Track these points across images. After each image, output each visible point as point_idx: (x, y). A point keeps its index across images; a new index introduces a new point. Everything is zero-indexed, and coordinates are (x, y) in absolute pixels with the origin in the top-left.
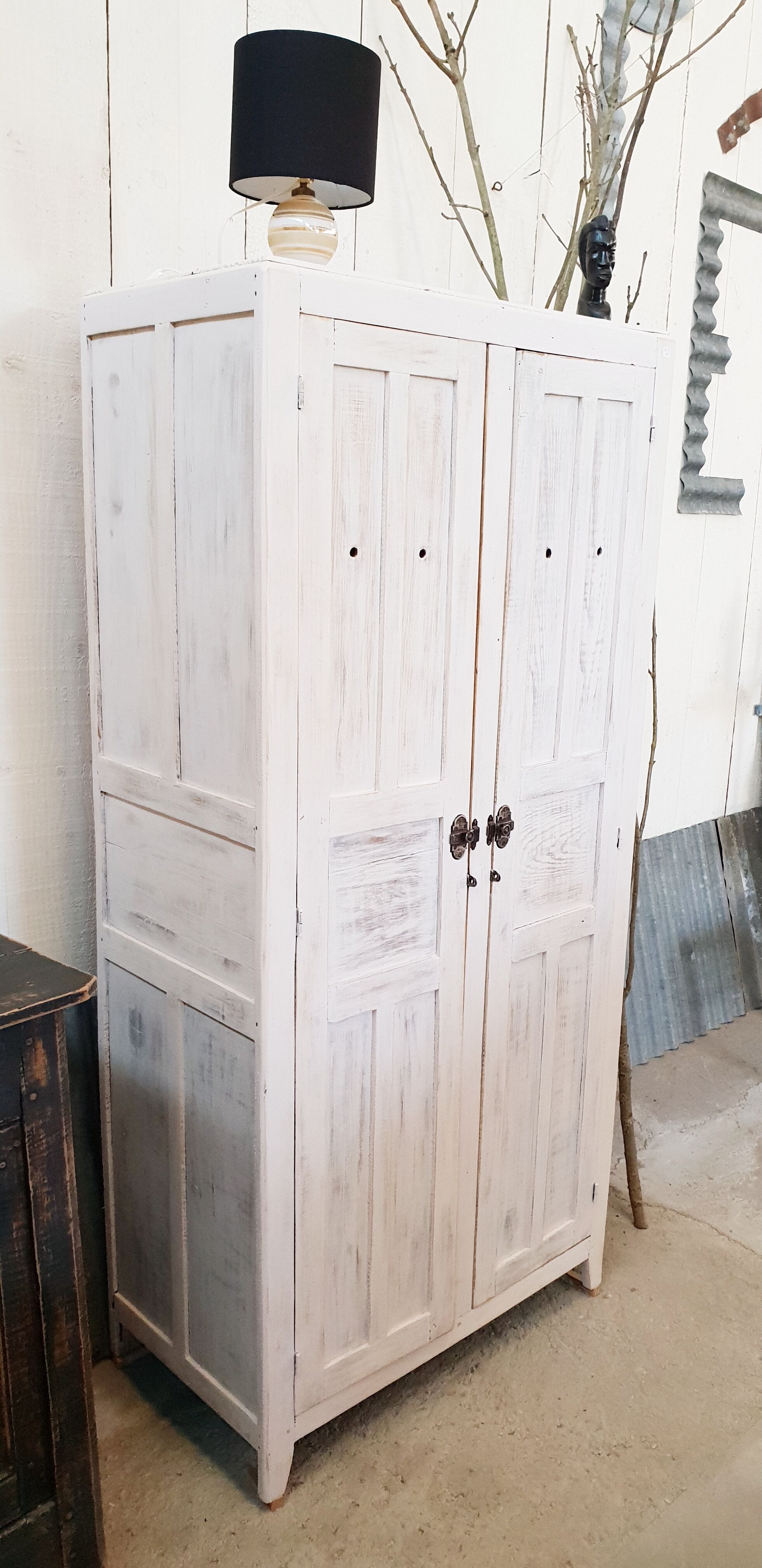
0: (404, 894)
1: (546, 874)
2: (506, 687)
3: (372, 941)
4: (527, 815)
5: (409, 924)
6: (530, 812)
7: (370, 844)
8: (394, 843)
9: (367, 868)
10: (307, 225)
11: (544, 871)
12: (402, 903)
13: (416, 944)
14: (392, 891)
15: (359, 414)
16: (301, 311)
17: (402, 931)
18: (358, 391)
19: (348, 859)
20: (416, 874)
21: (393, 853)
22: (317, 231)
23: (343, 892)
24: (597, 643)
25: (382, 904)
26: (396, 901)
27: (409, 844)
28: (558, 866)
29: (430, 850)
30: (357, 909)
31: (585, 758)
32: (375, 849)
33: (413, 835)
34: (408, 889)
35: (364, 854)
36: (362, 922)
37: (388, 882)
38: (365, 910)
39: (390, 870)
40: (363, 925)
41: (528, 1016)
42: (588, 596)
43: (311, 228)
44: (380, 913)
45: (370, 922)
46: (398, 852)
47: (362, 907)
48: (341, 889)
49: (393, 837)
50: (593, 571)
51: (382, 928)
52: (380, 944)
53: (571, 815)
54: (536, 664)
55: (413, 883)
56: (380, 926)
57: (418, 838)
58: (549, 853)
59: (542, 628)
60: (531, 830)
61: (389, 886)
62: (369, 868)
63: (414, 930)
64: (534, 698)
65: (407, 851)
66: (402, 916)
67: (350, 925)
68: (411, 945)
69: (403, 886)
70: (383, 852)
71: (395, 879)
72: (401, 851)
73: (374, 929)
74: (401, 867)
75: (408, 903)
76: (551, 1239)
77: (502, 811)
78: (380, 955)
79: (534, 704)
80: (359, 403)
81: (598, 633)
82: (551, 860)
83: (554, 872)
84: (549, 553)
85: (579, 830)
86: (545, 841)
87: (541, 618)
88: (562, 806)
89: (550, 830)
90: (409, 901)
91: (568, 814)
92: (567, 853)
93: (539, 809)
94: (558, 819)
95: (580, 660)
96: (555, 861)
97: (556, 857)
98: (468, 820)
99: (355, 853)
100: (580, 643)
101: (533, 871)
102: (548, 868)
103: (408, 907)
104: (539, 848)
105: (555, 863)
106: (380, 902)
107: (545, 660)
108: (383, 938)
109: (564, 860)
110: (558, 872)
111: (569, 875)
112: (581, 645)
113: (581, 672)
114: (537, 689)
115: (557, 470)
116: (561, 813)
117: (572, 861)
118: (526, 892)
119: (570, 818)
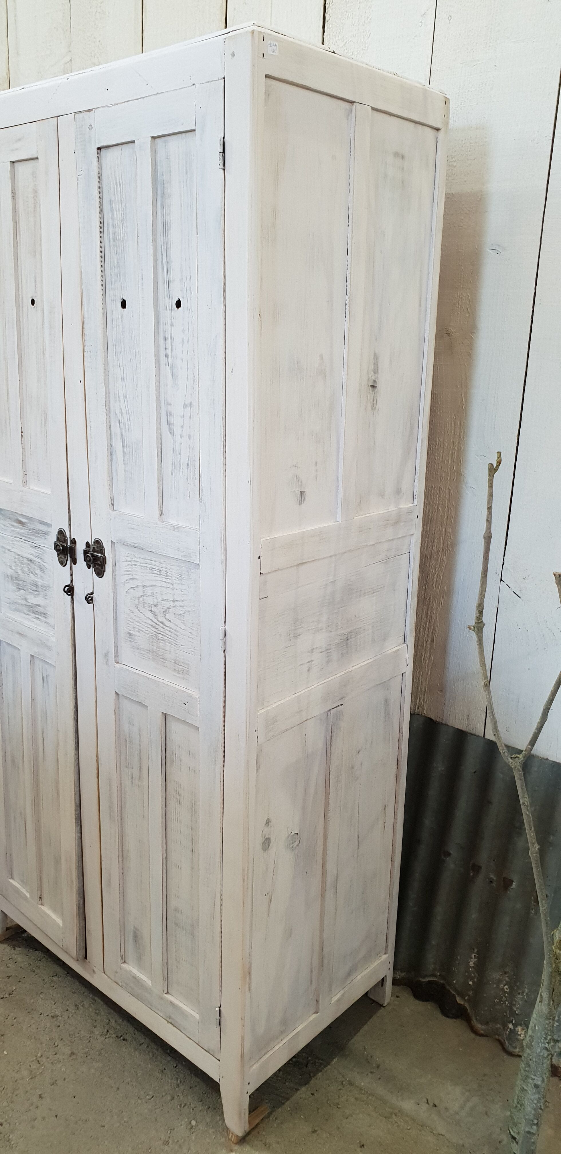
0: (37, 574)
1: (149, 630)
3: (19, 598)
4: (127, 561)
5: (41, 600)
6: (130, 560)
7: (17, 523)
8: (29, 530)
9: (15, 539)
11: (146, 625)
12: (36, 581)
13: (45, 619)
14: (29, 567)
17: (37, 603)
19: (5, 528)
20: (44, 564)
21: (29, 538)
24: (186, 406)
25: (24, 573)
26: (32, 577)
27: (38, 537)
28: (162, 629)
30: (11, 567)
32: (19, 529)
33: (41, 531)
34: (39, 572)
35: (13, 529)
36: (14, 579)
37: (27, 559)
38: (15, 571)
39: (27, 550)
40: (15, 581)
42: (169, 352)
44: (23, 579)
45: (18, 582)
46: (31, 539)
47: (14, 568)
49: (29, 525)
50: (173, 325)
51: (25, 592)
53: (172, 584)
54: (121, 413)
55: (41, 569)
56: (24, 590)
57: (43, 535)
58: (151, 611)
59: (124, 378)
60: (131, 577)
61: (28, 562)
62: (17, 541)
63: (44, 607)
64: (123, 446)
65: (39, 542)
66: (36, 591)
67: (8, 576)
68: (42, 618)
69: (36, 567)
70: (23, 533)
71: (31, 559)
72: (34, 540)
73: (21, 589)
74: (34, 552)
77: (96, 543)
78: (26, 612)
79: (124, 454)
81: (186, 396)
82: (153, 619)
83: (157, 633)
84: (124, 304)
85: (182, 605)
86: (146, 596)
87: (122, 368)
88: (161, 569)
89: (151, 588)
90: (40, 582)
91: (169, 581)
92: (170, 621)
93: (137, 560)
94: (158, 581)
95: (167, 421)
96: (158, 623)
97: (159, 620)
98: (68, 536)
99: (8, 525)
100: (166, 403)
101: (137, 619)
102: (151, 625)
103: (40, 586)
104: (141, 599)
105: (158, 625)
106: (22, 570)
107: (130, 412)
108: (26, 600)
109: (167, 626)
110: (162, 636)
111: (174, 646)
112: (167, 404)
113: (169, 433)
114: (125, 439)
115: (124, 220)
116: (162, 576)
117: (176, 633)
118: (131, 635)
119: (171, 586)
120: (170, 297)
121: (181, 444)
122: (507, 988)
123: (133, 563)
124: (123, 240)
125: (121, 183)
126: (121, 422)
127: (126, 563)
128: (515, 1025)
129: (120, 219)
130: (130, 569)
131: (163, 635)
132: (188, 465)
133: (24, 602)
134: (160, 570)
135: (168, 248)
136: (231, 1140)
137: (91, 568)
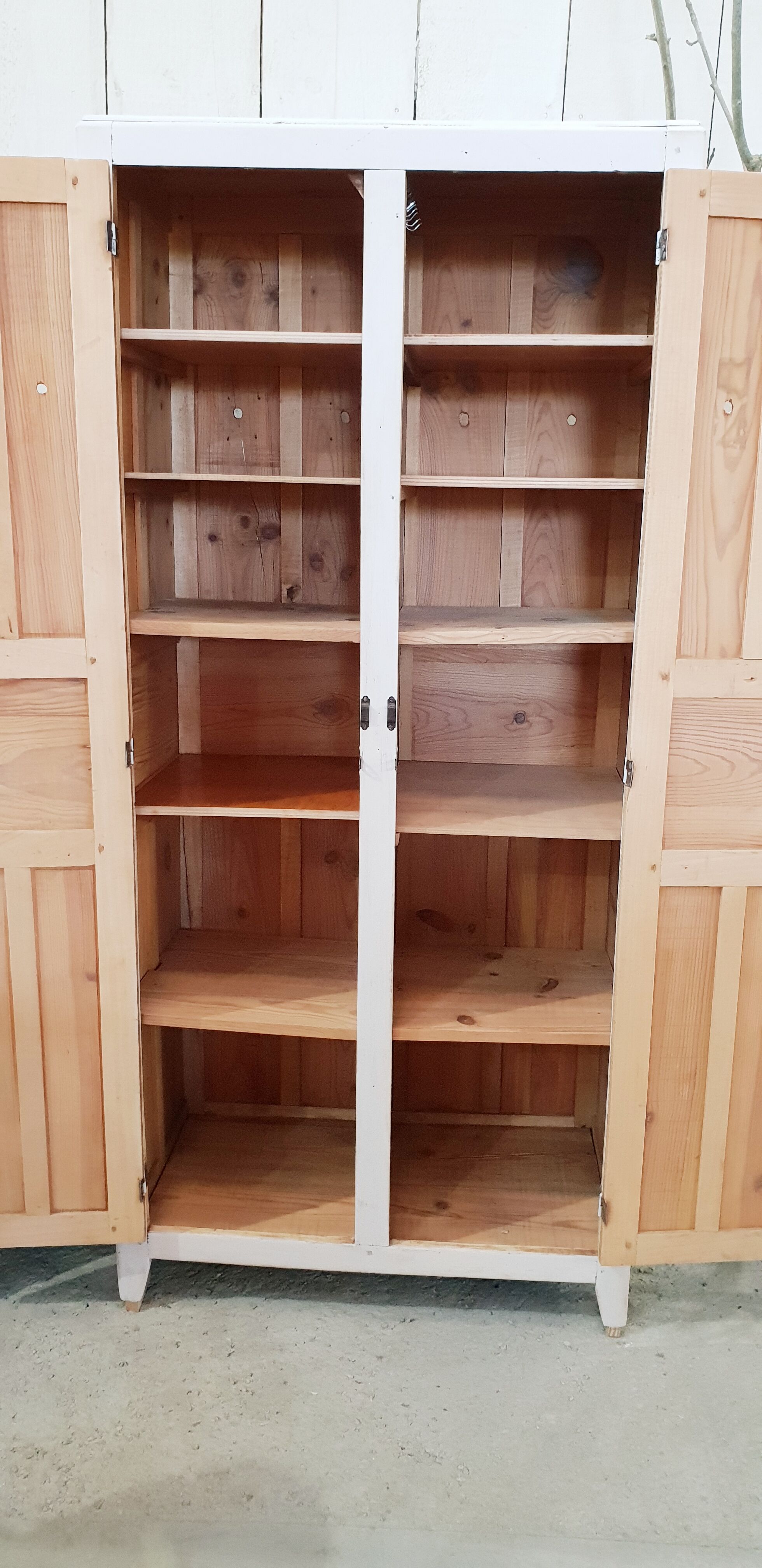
136: (613, 1337)
137: (396, 729)
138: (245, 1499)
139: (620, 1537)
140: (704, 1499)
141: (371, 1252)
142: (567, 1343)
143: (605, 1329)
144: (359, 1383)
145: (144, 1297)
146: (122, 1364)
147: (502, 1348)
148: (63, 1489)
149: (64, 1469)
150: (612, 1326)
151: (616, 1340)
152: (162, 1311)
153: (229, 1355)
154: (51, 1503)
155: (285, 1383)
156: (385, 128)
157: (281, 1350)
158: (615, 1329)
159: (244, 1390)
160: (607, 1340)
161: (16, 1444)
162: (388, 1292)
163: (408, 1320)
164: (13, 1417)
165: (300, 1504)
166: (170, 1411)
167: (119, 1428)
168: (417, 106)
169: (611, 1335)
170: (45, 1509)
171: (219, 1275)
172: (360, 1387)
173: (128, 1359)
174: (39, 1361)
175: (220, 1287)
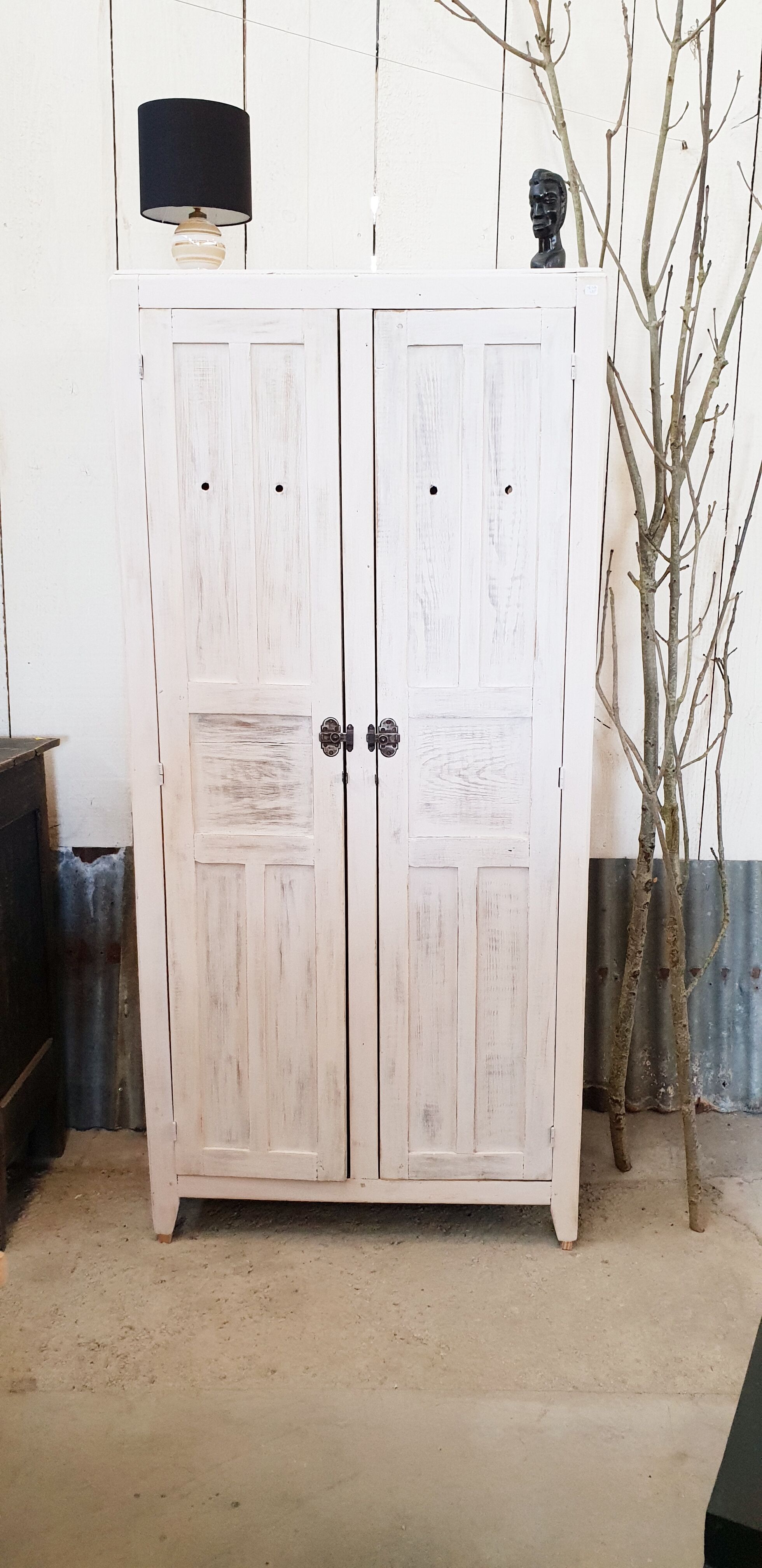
0: (275, 775)
1: (456, 794)
2: (381, 611)
3: (241, 808)
4: (425, 734)
5: (282, 802)
6: (430, 731)
7: (237, 726)
8: (262, 730)
9: (234, 745)
10: (190, 240)
11: (453, 790)
12: (273, 783)
13: (289, 821)
14: (261, 770)
15: (205, 379)
16: (140, 307)
17: (274, 807)
18: (203, 361)
19: (214, 735)
20: (288, 761)
21: (262, 738)
22: (198, 244)
23: (209, 760)
24: (514, 578)
25: (251, 779)
26: (266, 780)
27: (278, 734)
28: (474, 790)
29: (302, 743)
30: (224, 777)
31: (500, 690)
32: (242, 731)
33: (283, 727)
34: (279, 772)
35: (229, 733)
36: (230, 789)
37: (257, 762)
38: (232, 780)
39: (257, 752)
40: (231, 791)
41: (440, 925)
42: (495, 533)
43: (193, 242)
44: (249, 786)
45: (237, 791)
46: (265, 739)
47: (229, 777)
48: (207, 758)
49: (261, 724)
50: (500, 508)
51: (252, 799)
52: (251, 812)
53: (489, 744)
54: (425, 592)
55: (283, 768)
56: (249, 797)
57: (289, 731)
58: (460, 775)
59: (430, 560)
60: (432, 748)
61: (258, 765)
62: (236, 746)
63: (288, 808)
64: (426, 624)
65: (278, 739)
66: (274, 793)
67: (217, 788)
68: (284, 821)
69: (274, 768)
70: (250, 735)
71: (265, 761)
72: (270, 739)
73: (243, 798)
74: (270, 752)
75: (280, 784)
76: (486, 1157)
77: (384, 723)
78: (251, 821)
79: (427, 631)
80: (204, 370)
81: (515, 569)
82: (463, 783)
83: (468, 795)
84: (434, 491)
85: (503, 760)
86: (453, 762)
87: (429, 550)
88: (475, 732)
89: (459, 753)
90: (280, 782)
91: (485, 741)
92: (486, 779)
93: (440, 730)
94: (470, 744)
95: (490, 593)
96: (468, 784)
97: (470, 781)
98: (341, 724)
99: (219, 731)
100: (488, 577)
101: (438, 788)
102: (459, 789)
103: (280, 787)
104: (445, 767)
105: (469, 786)
106: (248, 777)
107: (438, 590)
108: (253, 807)
109: (481, 785)
110: (474, 796)
111: (491, 802)
112: (490, 579)
113: (491, 605)
114: (429, 617)
115: (438, 413)
116: (475, 739)
117: (493, 788)
118: (429, 805)
119: (488, 746)
120: (498, 483)
121: (506, 613)
122: (648, 1063)
123: (434, 735)
124: (436, 431)
125: (435, 379)
126: (423, 601)
127: (424, 736)
128: (666, 1088)
129: (432, 412)
130: (430, 741)
131: (475, 794)
132: (515, 631)
133: (251, 811)
134: (473, 734)
135: (498, 441)
136: (566, 1250)
137: (375, 750)
138: (270, 1373)
139: (571, 1389)
140: (638, 1361)
141: (364, 1184)
142: (529, 1256)
143: (560, 1243)
144: (358, 1289)
145: (174, 1232)
146: (160, 1282)
147: (474, 1261)
148: (123, 1371)
149: (122, 1356)
150: (566, 1241)
151: (570, 1252)
152: (190, 1242)
153: (249, 1272)
154: (114, 1380)
155: (297, 1291)
156: (355, 276)
157: (292, 1268)
158: (568, 1243)
159: (263, 1297)
160: (561, 1252)
161: (81, 1341)
162: (378, 1222)
163: (396, 1243)
164: (76, 1322)
165: (315, 1375)
166: (204, 1314)
167: (164, 1327)
168: (376, 231)
169: (565, 1248)
170: (109, 1384)
171: (236, 1213)
172: (358, 1293)
173: (163, 1278)
174: (92, 1281)
175: (236, 1224)
